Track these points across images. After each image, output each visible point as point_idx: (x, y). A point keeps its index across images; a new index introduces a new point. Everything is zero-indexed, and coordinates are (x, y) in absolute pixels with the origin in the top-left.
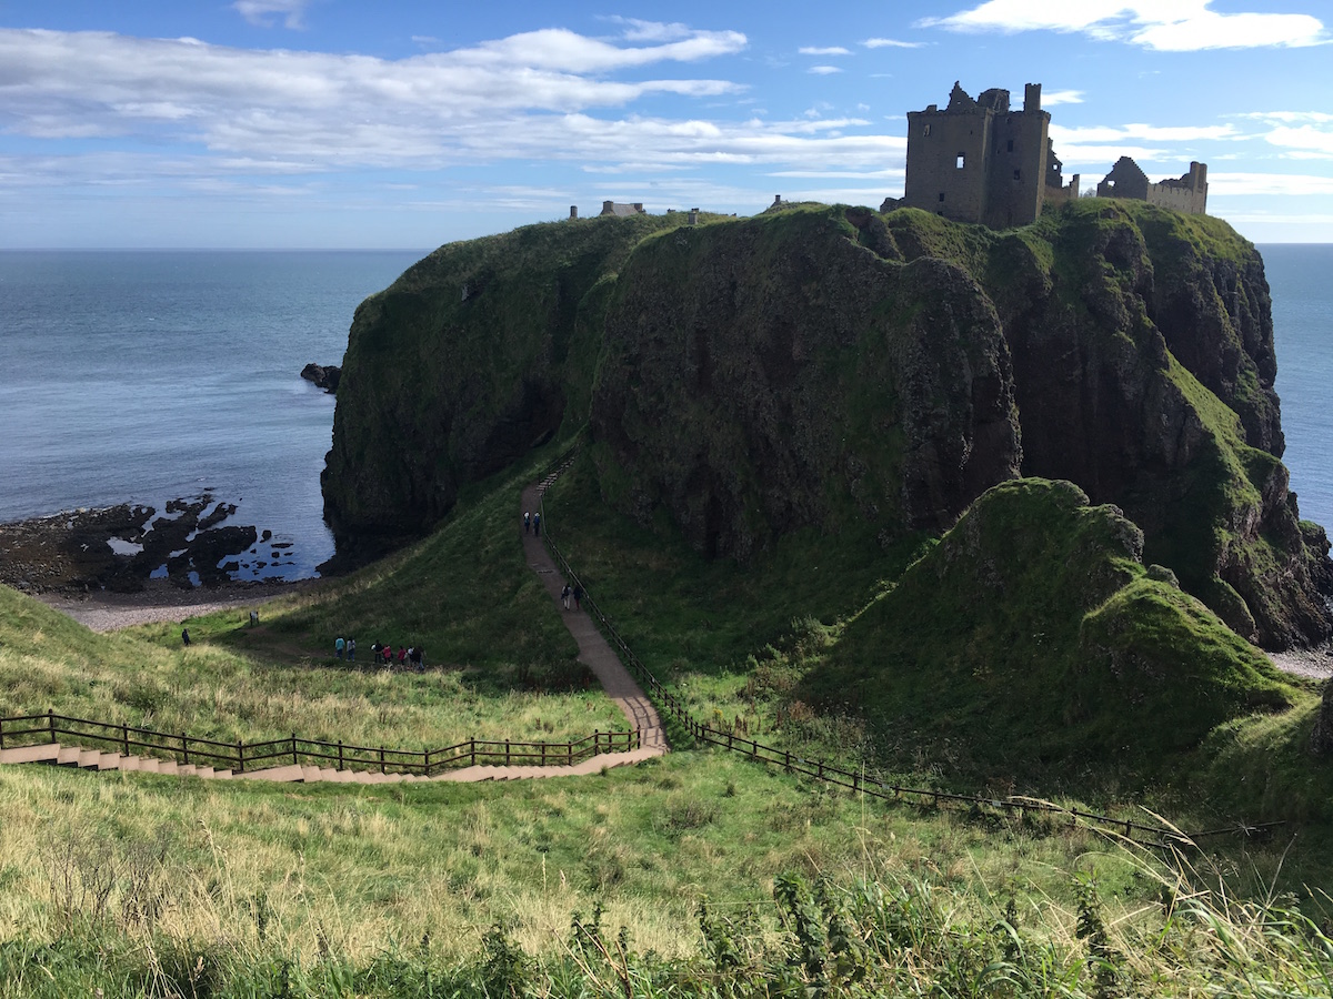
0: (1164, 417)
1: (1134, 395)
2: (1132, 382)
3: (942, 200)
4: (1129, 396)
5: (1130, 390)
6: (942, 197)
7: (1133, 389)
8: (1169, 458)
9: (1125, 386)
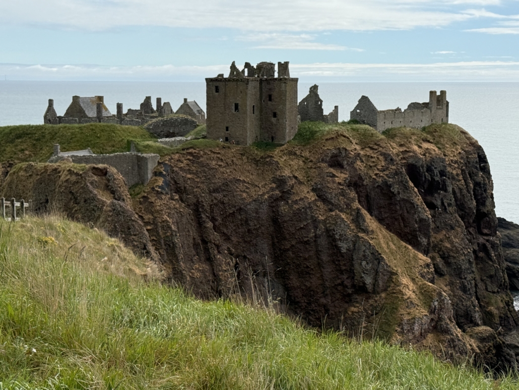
0: (364, 263)
1: (347, 249)
2: (345, 241)
3: (227, 130)
4: (344, 250)
5: (344, 246)
6: (227, 129)
7: (345, 246)
8: (370, 287)
9: (340, 244)
